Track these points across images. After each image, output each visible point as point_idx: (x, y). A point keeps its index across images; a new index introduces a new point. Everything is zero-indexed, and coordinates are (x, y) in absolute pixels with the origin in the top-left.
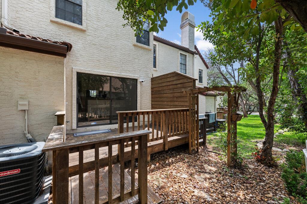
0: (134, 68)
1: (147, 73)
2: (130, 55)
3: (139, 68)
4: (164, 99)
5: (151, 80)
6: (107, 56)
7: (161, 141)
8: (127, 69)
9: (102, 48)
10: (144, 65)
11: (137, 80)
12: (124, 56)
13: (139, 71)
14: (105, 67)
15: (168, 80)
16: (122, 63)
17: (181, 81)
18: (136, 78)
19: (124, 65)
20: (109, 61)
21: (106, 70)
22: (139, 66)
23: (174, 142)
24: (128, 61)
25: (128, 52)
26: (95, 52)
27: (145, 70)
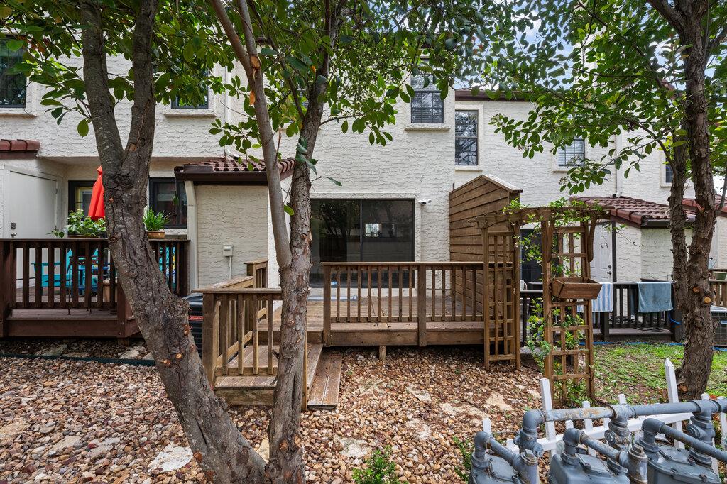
0: (408, 176)
1: (438, 182)
2: (398, 151)
3: (417, 176)
4: (468, 241)
5: (448, 198)
6: (353, 165)
7: (414, 326)
8: (392, 181)
9: (345, 152)
10: (431, 166)
11: (412, 201)
12: (387, 156)
13: (418, 181)
14: (351, 183)
15: (473, 195)
16: (381, 171)
17: (491, 197)
18: (413, 197)
19: (385, 175)
20: (357, 173)
21: (352, 190)
22: (418, 172)
23: (447, 335)
24: (394, 166)
25: (394, 147)
26: (334, 161)
27: (434, 177)
